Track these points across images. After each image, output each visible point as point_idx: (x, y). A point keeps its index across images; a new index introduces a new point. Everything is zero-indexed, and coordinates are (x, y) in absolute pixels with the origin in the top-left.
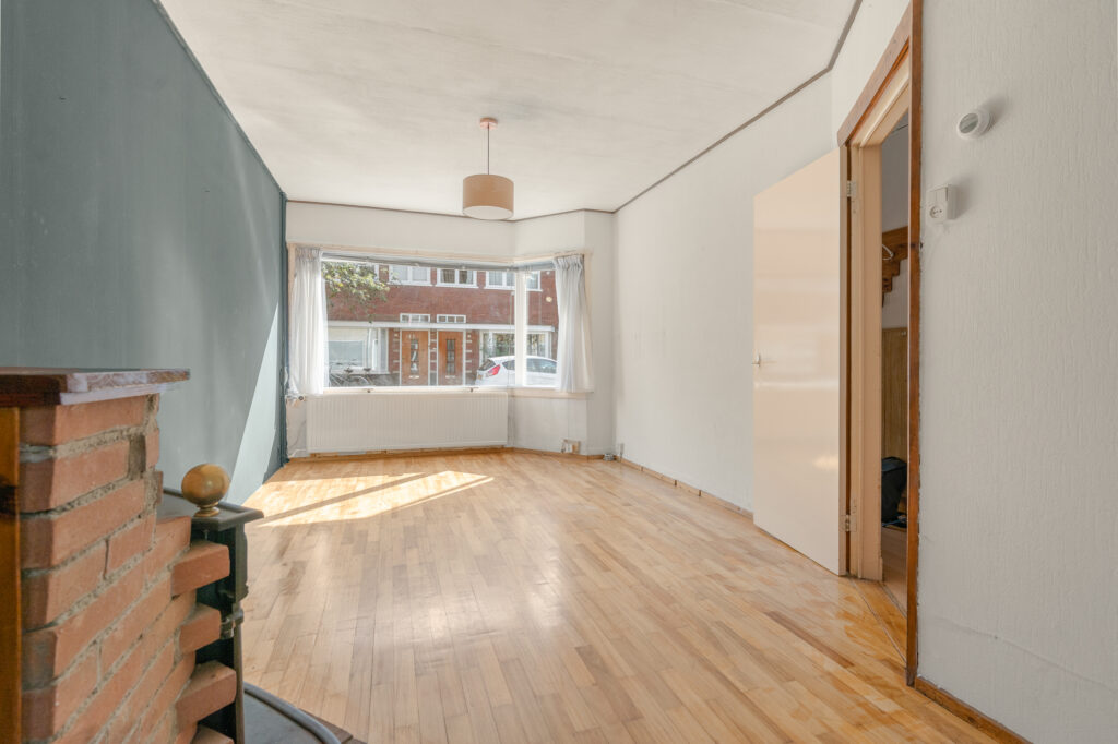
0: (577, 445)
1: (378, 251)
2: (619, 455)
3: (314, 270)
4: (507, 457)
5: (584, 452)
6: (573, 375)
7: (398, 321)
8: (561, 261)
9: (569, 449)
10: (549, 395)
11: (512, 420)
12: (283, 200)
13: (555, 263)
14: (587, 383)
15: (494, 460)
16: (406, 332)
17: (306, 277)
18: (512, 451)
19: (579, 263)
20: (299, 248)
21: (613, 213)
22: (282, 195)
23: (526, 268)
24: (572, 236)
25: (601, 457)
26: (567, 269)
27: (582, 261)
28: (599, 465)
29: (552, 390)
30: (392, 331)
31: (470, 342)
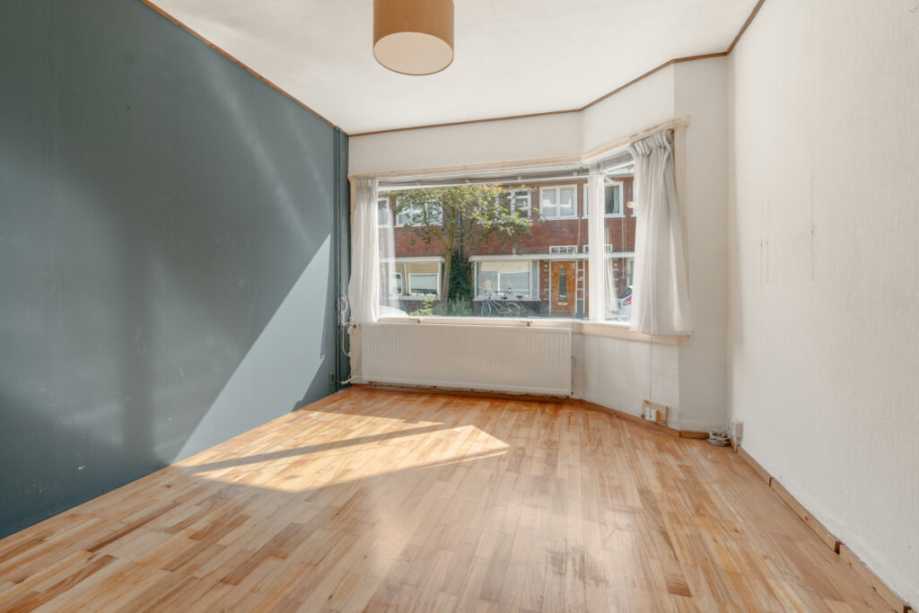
0: (663, 412)
1: (426, 172)
2: (735, 439)
5: (675, 424)
7: (548, 253)
8: (640, 147)
9: (651, 416)
12: (340, 136)
13: (631, 151)
14: (677, 320)
17: (364, 207)
19: (666, 142)
21: (725, 54)
23: (601, 165)
25: (704, 437)
26: (648, 156)
28: (695, 449)
30: (543, 263)
31: (617, 270)
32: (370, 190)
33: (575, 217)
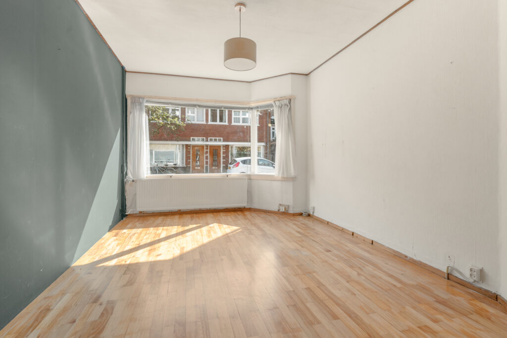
0: (287, 207)
1: (176, 99)
2: (311, 213)
3: (141, 110)
4: (247, 213)
5: (291, 211)
6: (285, 167)
7: (190, 140)
8: (278, 103)
9: (282, 209)
10: (270, 178)
11: (250, 193)
12: (124, 71)
13: (273, 104)
14: (292, 173)
16: (194, 146)
17: (137, 114)
18: (250, 210)
19: (288, 103)
20: (133, 97)
21: (307, 74)
22: (123, 68)
23: (257, 107)
24: (284, 88)
25: (301, 214)
26: (281, 107)
27: (290, 102)
28: (300, 218)
29: (273, 176)
30: (187, 146)
31: (225, 150)
32: (140, 104)
33: (204, 123)
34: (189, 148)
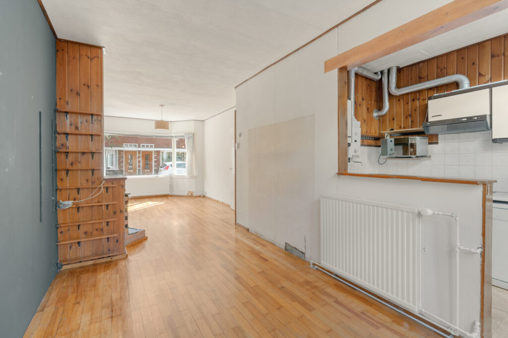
0: (192, 193)
2: (205, 195)
4: (170, 198)
5: (194, 195)
6: (190, 171)
7: (123, 147)
8: (187, 136)
9: (190, 194)
10: (183, 177)
11: (171, 186)
13: (185, 136)
14: (195, 173)
15: (165, 198)
16: (127, 152)
18: (171, 196)
19: (193, 136)
21: (203, 121)
23: (176, 137)
24: (189, 128)
25: (200, 196)
26: (189, 138)
28: (200, 199)
29: (184, 176)
30: (120, 151)
31: (156, 155)
34: (122, 153)
